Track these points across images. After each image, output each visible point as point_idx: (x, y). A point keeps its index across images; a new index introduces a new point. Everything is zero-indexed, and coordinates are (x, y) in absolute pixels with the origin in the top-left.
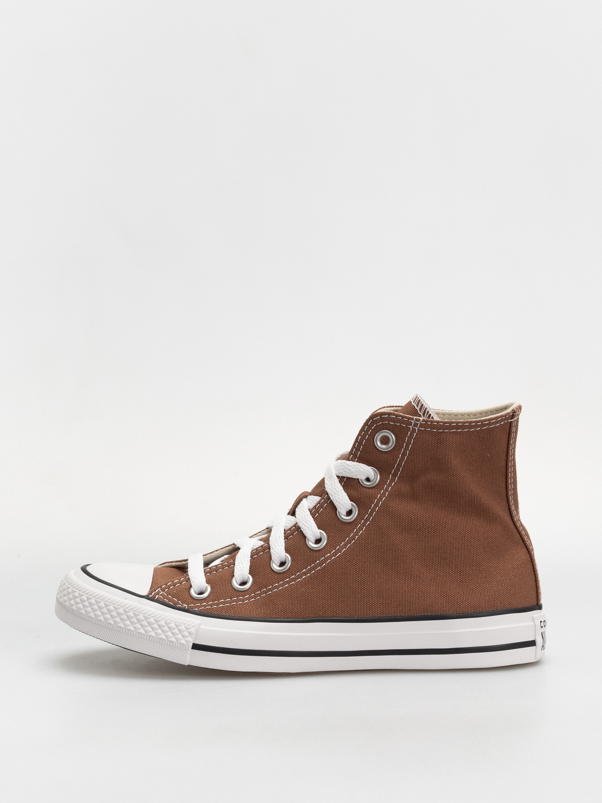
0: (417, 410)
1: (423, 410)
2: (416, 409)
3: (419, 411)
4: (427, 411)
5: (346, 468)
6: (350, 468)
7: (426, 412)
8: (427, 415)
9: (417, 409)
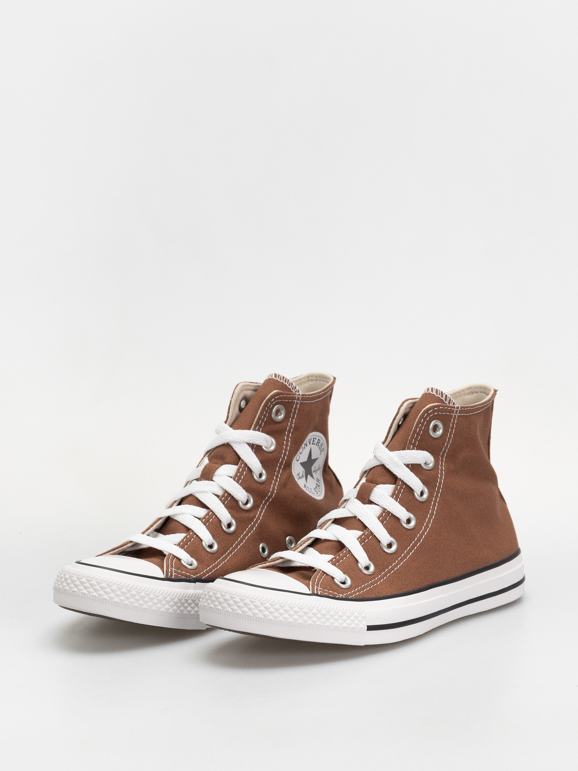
0: (443, 401)
1: (448, 400)
2: (441, 399)
3: (445, 401)
4: (451, 400)
5: (413, 456)
6: (415, 456)
7: (451, 402)
8: (452, 403)
9: (443, 399)
